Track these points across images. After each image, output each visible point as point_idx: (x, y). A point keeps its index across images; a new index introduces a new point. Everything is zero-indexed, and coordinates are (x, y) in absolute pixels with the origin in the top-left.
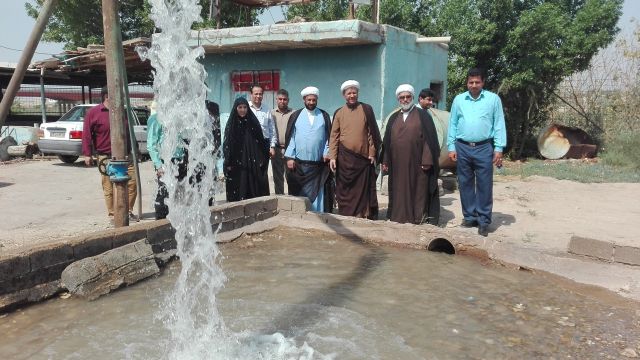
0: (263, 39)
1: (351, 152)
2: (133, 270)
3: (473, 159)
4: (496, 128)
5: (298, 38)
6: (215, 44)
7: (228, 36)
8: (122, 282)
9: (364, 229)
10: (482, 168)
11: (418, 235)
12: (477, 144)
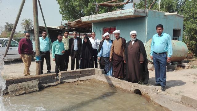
0: (107, 17)
1: (117, 55)
2: (29, 89)
3: (158, 60)
4: (168, 48)
5: (116, 16)
6: (95, 19)
7: (99, 17)
8: (24, 92)
9: (116, 82)
10: (161, 63)
11: (131, 87)
12: (160, 54)
